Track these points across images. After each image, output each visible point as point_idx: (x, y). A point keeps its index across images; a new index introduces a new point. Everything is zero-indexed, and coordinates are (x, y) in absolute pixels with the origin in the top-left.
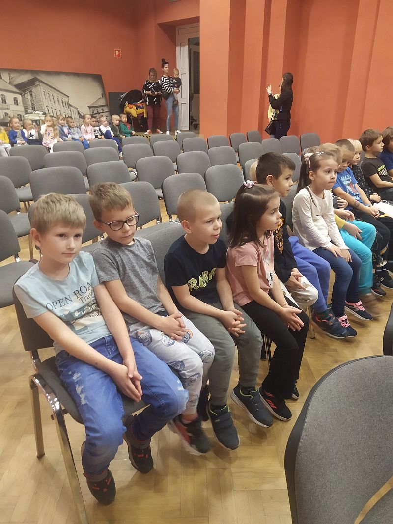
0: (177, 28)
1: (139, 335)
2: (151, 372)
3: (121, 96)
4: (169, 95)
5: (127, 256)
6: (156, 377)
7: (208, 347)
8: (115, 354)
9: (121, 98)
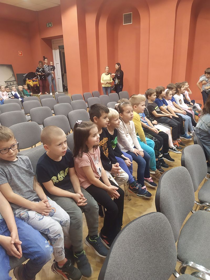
0: (52, 40)
1: (21, 216)
2: (28, 239)
3: (24, 76)
4: (49, 74)
5: (13, 168)
6: (31, 241)
7: (65, 216)
8: (5, 230)
9: (23, 76)
